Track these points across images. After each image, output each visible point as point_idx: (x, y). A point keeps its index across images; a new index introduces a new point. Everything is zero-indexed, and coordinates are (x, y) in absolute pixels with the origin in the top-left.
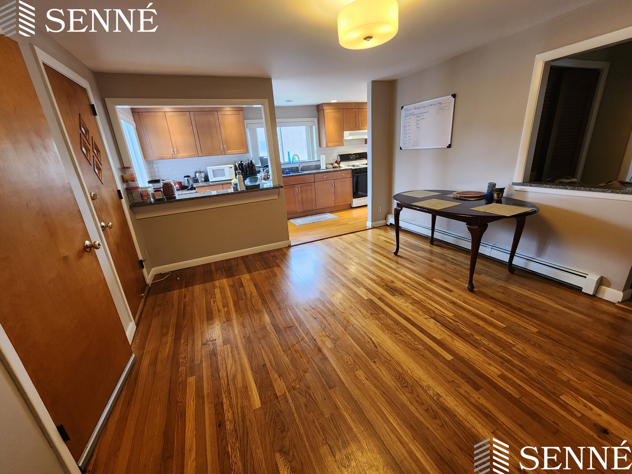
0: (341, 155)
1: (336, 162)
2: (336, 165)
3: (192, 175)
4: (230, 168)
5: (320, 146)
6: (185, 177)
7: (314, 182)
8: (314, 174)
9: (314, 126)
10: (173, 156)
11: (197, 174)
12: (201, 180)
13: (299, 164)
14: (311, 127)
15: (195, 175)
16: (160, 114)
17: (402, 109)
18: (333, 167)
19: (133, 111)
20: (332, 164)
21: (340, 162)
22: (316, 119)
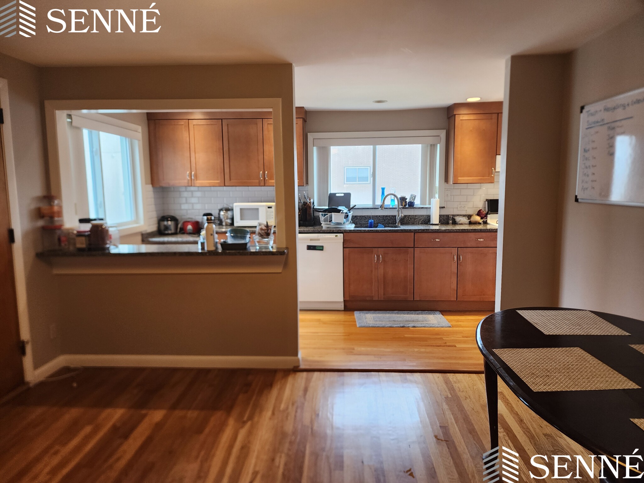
0: (491, 200)
1: (479, 213)
2: (478, 219)
3: (215, 213)
4: (269, 208)
5: (446, 180)
6: (205, 215)
7: (414, 247)
8: (415, 231)
9: (438, 145)
10: (188, 183)
11: (222, 213)
12: (226, 222)
13: (398, 211)
14: (433, 146)
15: (219, 214)
16: (182, 122)
17: (581, 112)
18: (470, 223)
19: (150, 118)
20: (469, 217)
21: (487, 214)
22: (443, 134)
